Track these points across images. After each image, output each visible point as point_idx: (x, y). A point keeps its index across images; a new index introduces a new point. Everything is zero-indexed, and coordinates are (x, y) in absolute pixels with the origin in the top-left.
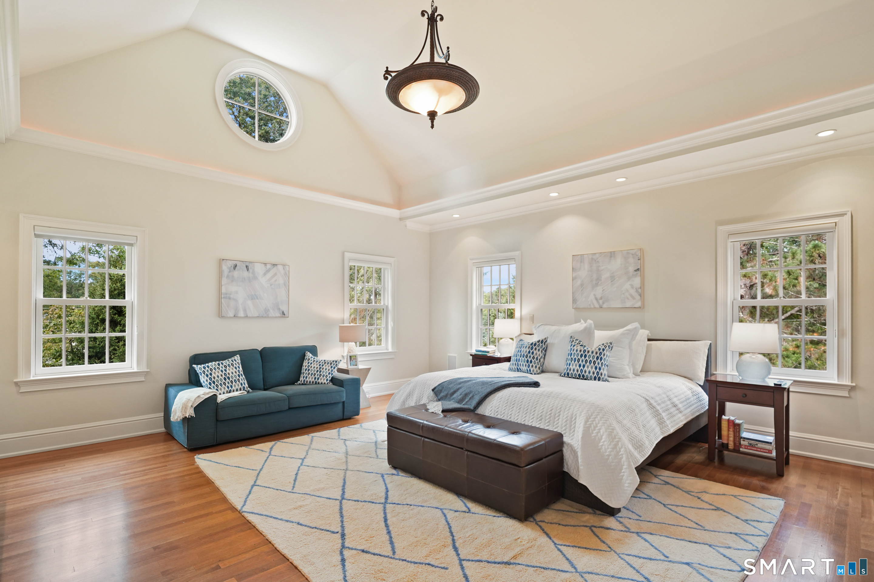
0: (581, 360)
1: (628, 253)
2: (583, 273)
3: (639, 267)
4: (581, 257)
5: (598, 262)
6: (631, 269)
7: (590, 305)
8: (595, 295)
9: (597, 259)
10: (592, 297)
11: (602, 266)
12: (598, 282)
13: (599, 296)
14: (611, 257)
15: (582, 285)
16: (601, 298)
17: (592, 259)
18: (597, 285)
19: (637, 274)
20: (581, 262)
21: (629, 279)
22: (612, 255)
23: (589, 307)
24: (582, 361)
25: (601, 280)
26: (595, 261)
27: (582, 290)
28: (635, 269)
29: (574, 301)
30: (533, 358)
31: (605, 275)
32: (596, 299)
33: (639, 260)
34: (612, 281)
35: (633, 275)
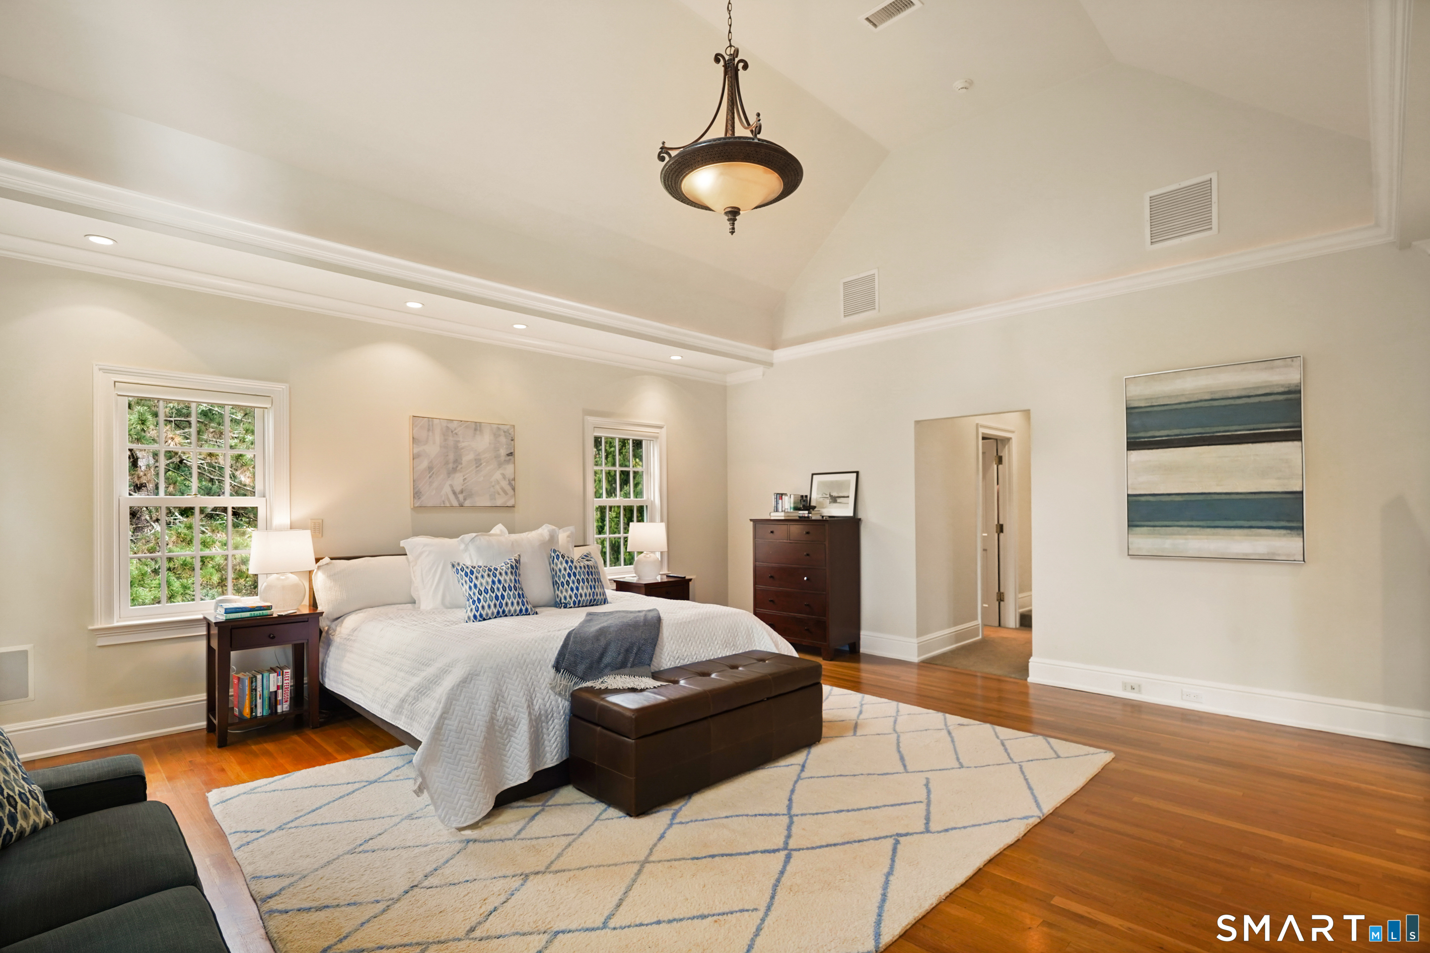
0: (571, 582)
1: (499, 429)
2: (433, 449)
3: (513, 451)
4: (429, 421)
5: (456, 434)
6: (503, 452)
7: (444, 502)
8: (451, 486)
9: (455, 429)
10: (447, 489)
11: (463, 442)
12: (457, 467)
13: (458, 489)
14: (476, 430)
15: (430, 468)
16: (462, 492)
17: (447, 428)
18: (455, 470)
19: (510, 459)
20: (429, 430)
21: (500, 465)
22: (477, 427)
23: (443, 505)
24: (573, 582)
25: (461, 464)
26: (452, 432)
27: (430, 477)
28: (508, 453)
29: (417, 494)
30: (504, 589)
31: (468, 457)
32: (454, 493)
33: (512, 440)
34: (477, 467)
35: (505, 461)
